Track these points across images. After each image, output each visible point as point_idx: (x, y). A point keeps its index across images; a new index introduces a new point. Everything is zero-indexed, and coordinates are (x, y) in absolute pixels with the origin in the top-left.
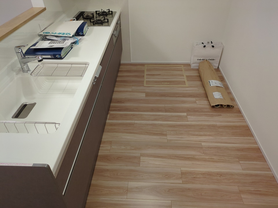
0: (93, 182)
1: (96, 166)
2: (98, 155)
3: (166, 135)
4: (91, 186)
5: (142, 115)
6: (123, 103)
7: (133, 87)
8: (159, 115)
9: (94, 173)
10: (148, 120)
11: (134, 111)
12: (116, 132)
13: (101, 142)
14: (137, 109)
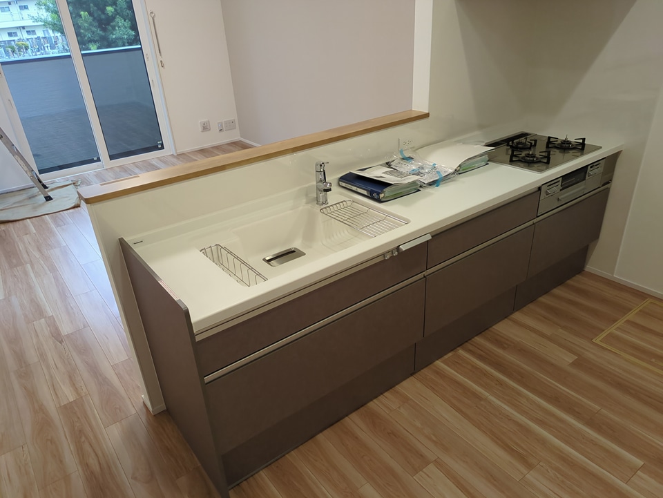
0: (320, 437)
1: (347, 418)
2: (365, 404)
3: (530, 467)
4: (313, 439)
5: (519, 394)
6: (504, 348)
7: (560, 330)
8: (562, 421)
9: (335, 425)
10: (523, 413)
11: (510, 376)
12: (433, 389)
13: (391, 388)
14: (522, 378)
